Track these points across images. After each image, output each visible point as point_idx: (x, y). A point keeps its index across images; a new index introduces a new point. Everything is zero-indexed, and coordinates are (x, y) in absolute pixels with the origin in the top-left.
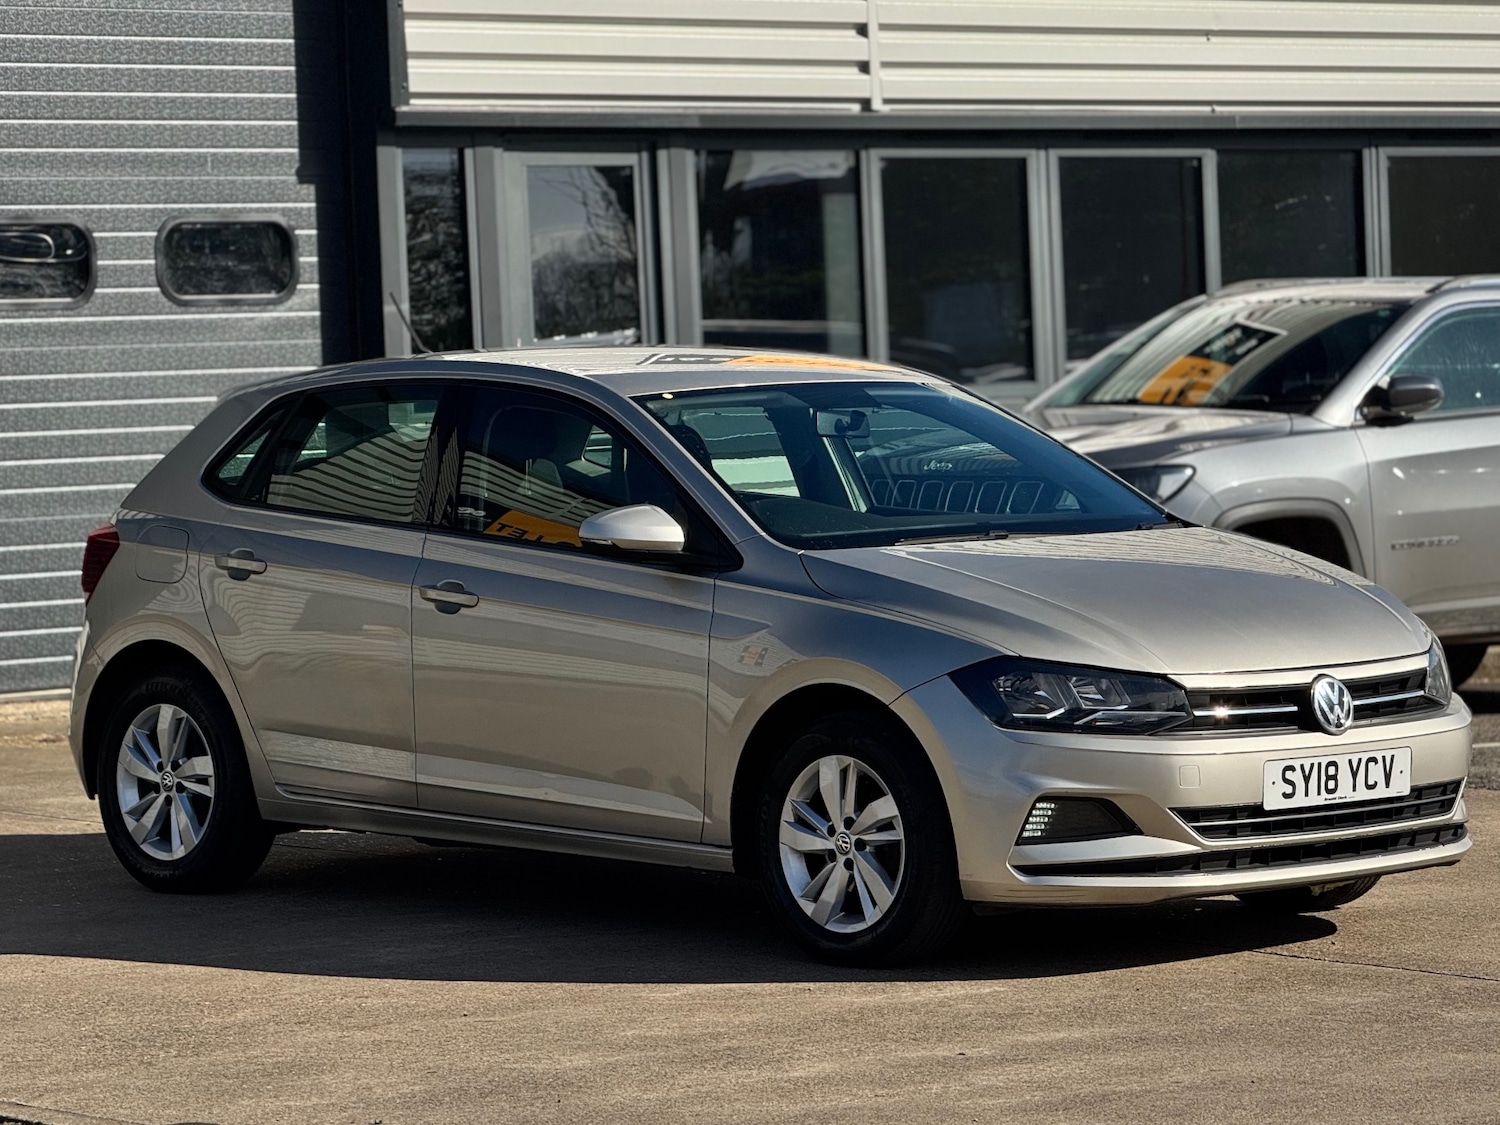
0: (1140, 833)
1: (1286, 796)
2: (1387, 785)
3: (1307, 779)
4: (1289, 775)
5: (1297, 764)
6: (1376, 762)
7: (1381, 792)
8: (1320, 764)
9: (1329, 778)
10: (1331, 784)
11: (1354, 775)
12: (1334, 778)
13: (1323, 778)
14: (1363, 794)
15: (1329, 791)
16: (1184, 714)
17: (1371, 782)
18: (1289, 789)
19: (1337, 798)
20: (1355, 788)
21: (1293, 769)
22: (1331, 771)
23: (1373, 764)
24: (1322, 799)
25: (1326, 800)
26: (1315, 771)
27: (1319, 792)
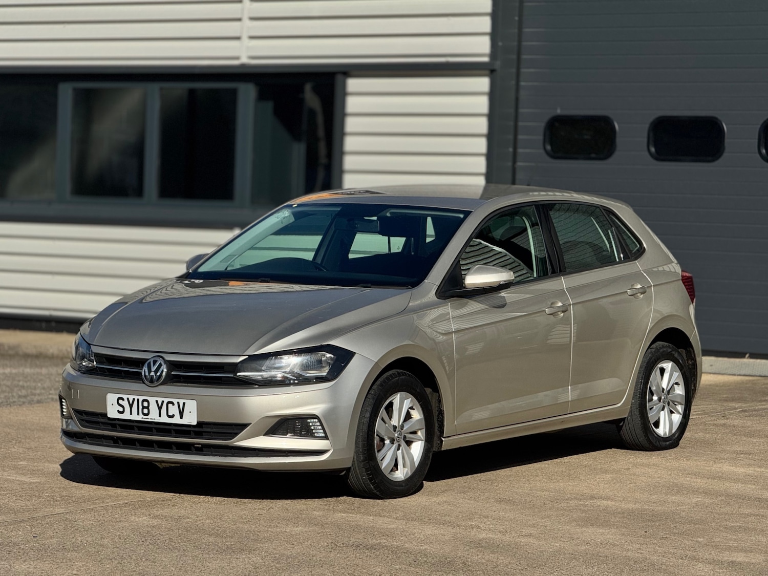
1: (119, 412)
2: (181, 417)
3: (131, 406)
4: (121, 402)
6: (173, 404)
7: (177, 420)
8: (138, 400)
9: (144, 407)
10: (146, 411)
11: (160, 408)
12: (148, 408)
13: (141, 407)
14: (164, 419)
15: (144, 414)
17: (170, 414)
18: (121, 409)
19: (149, 419)
20: (160, 416)
21: (123, 399)
22: (146, 404)
23: (172, 405)
24: (140, 418)
25: (142, 418)
26: (136, 402)
27: (138, 414)
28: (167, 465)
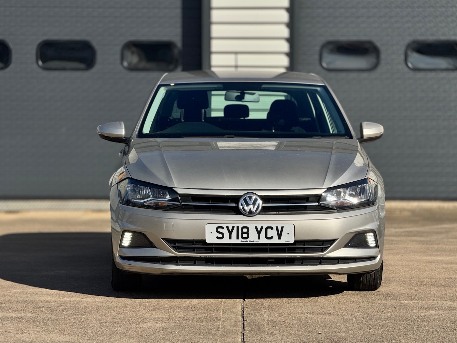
0: (155, 247)
1: (218, 238)
2: (279, 239)
3: (230, 233)
4: (220, 230)
5: (225, 226)
7: (275, 240)
8: (238, 227)
9: (243, 233)
10: (245, 236)
11: (259, 233)
12: (247, 233)
13: (240, 233)
14: (263, 240)
15: (244, 238)
16: (179, 203)
17: (269, 236)
18: (220, 236)
19: (248, 241)
20: (259, 238)
21: (222, 228)
22: (245, 230)
23: (271, 229)
24: (240, 241)
25: (242, 241)
26: (235, 229)
27: (238, 238)
28: (257, 276)
